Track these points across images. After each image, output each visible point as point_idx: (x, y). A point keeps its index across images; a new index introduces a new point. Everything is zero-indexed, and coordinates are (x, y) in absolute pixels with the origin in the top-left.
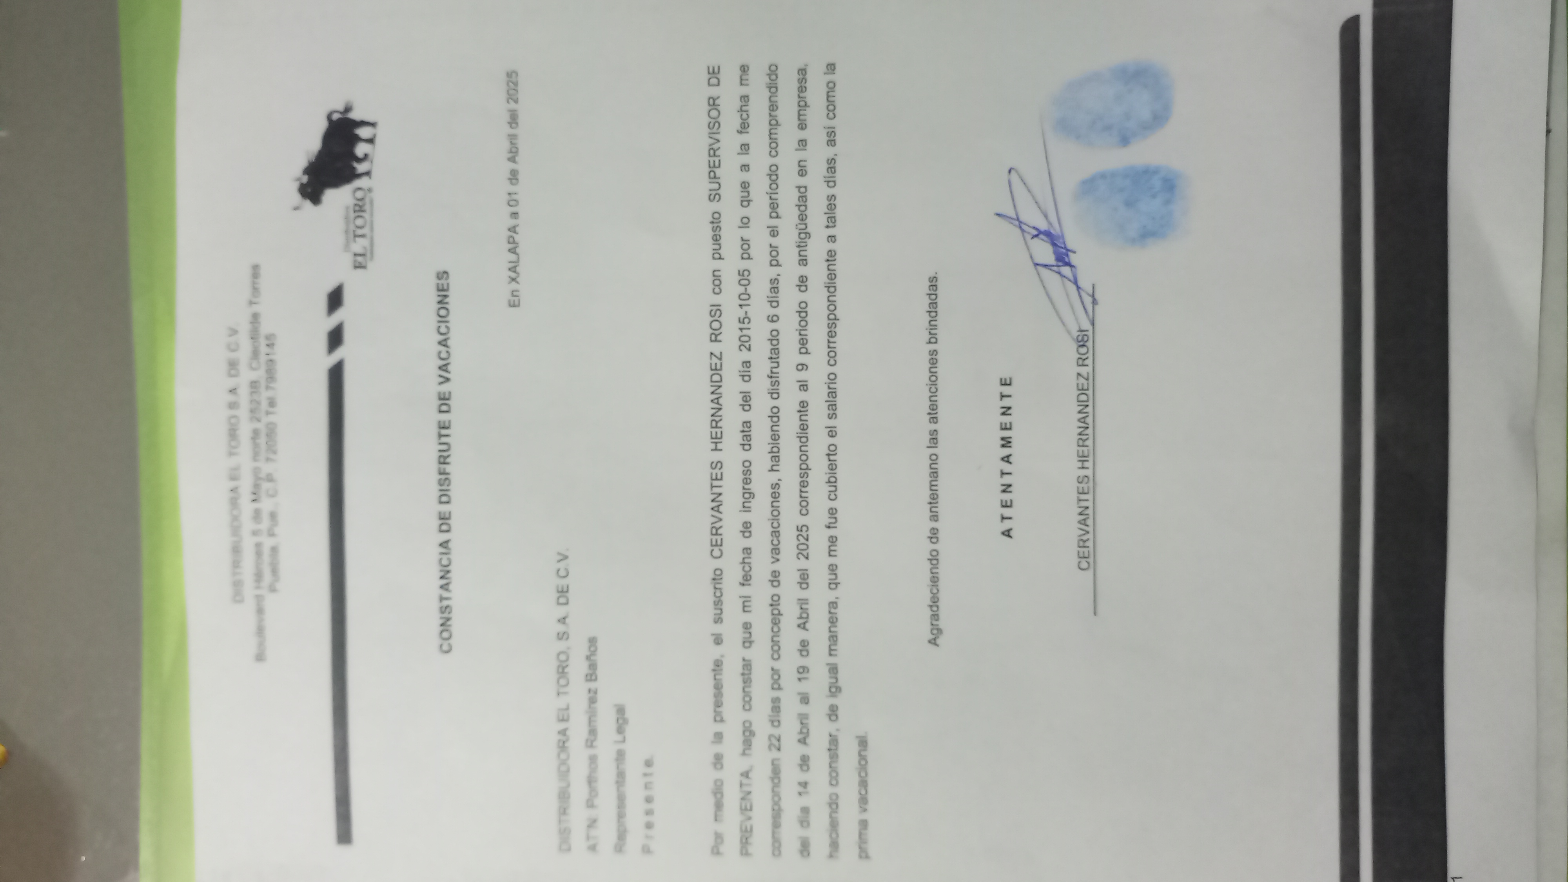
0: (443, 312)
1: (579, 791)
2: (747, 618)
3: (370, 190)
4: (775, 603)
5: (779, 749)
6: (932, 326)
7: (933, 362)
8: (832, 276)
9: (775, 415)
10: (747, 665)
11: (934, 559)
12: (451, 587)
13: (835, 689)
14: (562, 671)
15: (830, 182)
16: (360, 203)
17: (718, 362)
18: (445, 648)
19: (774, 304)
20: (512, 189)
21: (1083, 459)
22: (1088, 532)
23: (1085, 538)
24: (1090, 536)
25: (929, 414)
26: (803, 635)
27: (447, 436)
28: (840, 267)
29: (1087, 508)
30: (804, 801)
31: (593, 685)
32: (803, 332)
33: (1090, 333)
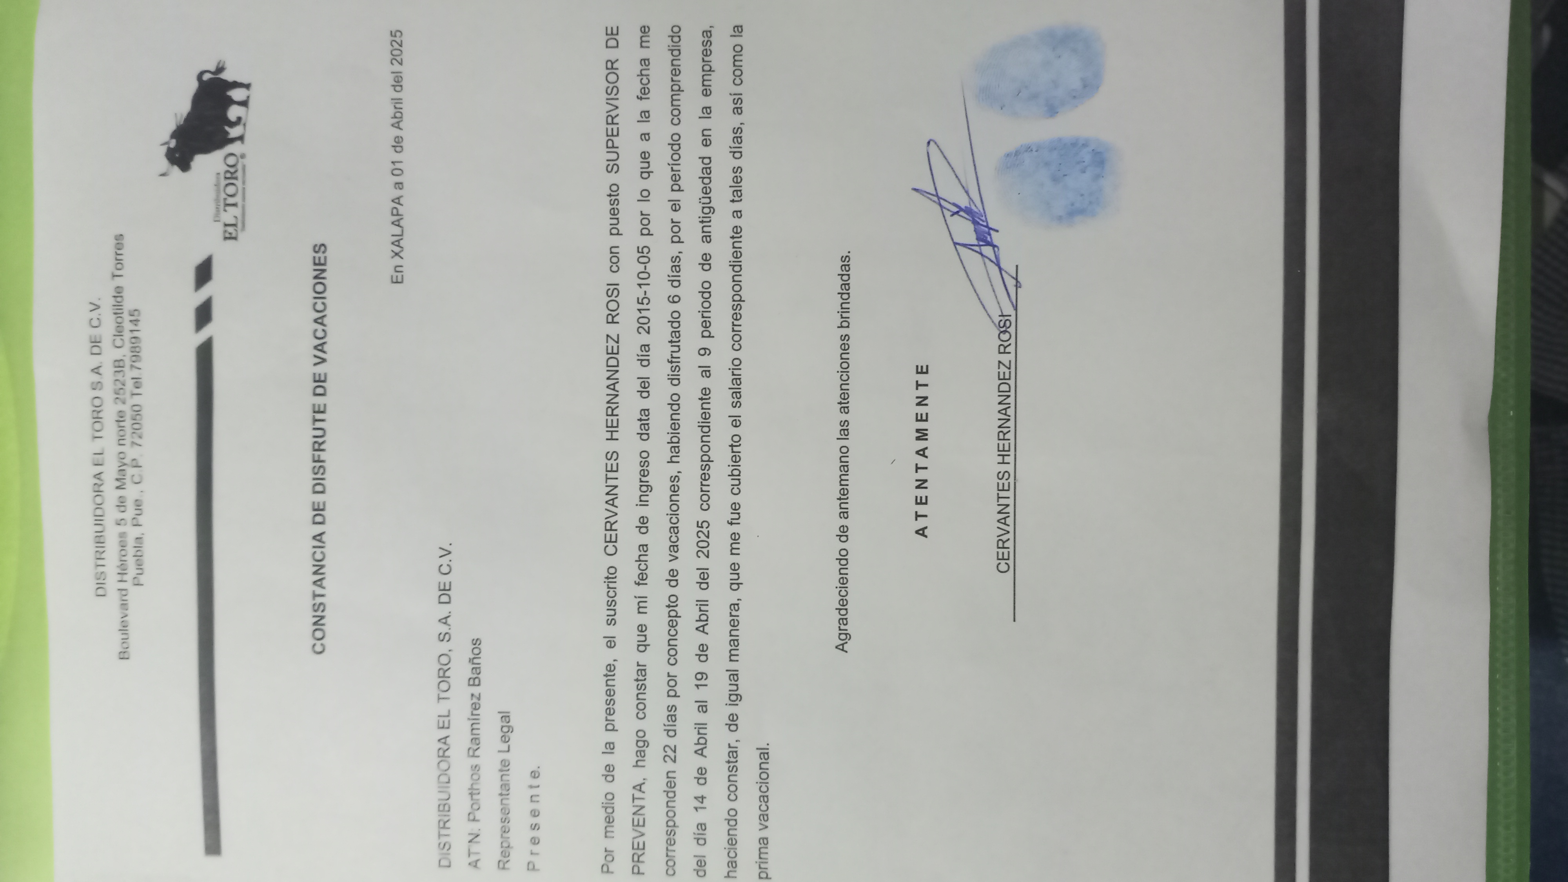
0: (319, 288)
1: (460, 804)
2: (642, 619)
3: (243, 156)
4: (672, 604)
5: (675, 761)
6: (844, 310)
7: (845, 348)
8: (737, 254)
9: (675, 403)
10: (642, 670)
11: (843, 558)
12: (325, 583)
13: (735, 697)
14: (443, 675)
15: (736, 153)
16: (232, 170)
17: (615, 345)
18: (318, 648)
19: (676, 284)
20: (397, 157)
21: (1003, 453)
22: (1008, 532)
23: (1004, 538)
24: (1010, 536)
25: (840, 403)
26: (701, 638)
27: (323, 420)
28: (746, 245)
29: (1008, 505)
30: (701, 816)
31: (476, 690)
32: (705, 314)
33: (1013, 319)
